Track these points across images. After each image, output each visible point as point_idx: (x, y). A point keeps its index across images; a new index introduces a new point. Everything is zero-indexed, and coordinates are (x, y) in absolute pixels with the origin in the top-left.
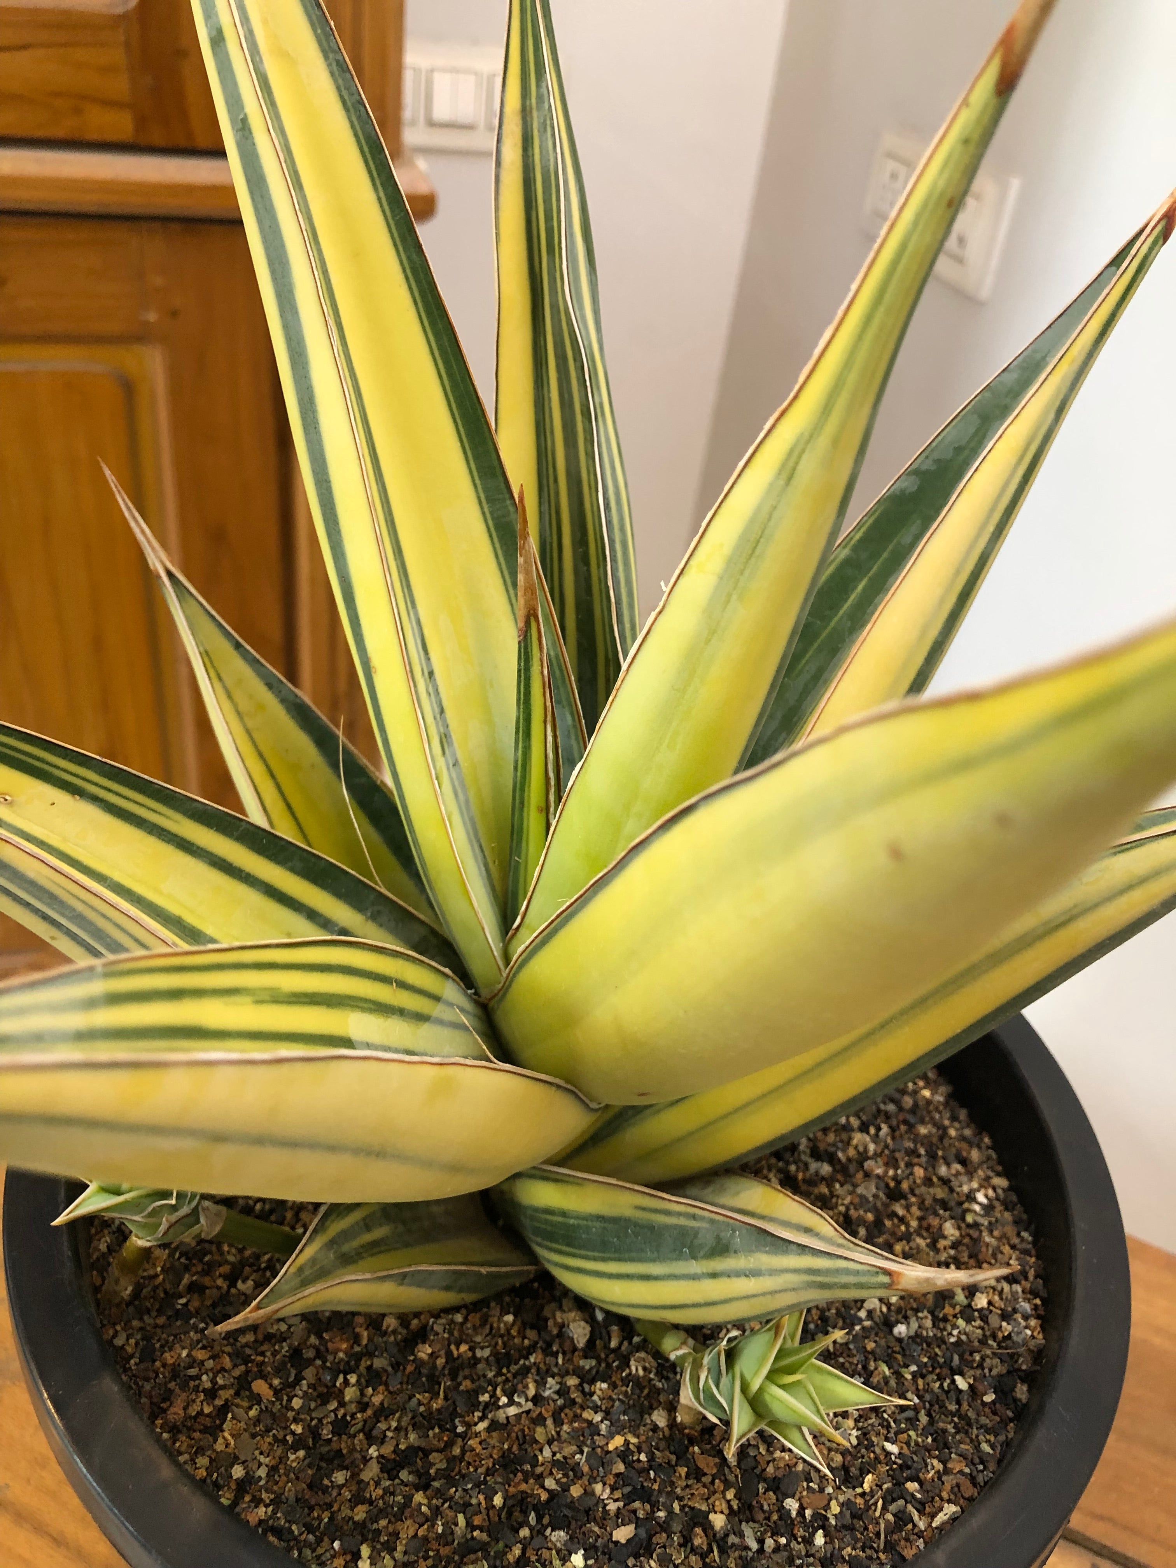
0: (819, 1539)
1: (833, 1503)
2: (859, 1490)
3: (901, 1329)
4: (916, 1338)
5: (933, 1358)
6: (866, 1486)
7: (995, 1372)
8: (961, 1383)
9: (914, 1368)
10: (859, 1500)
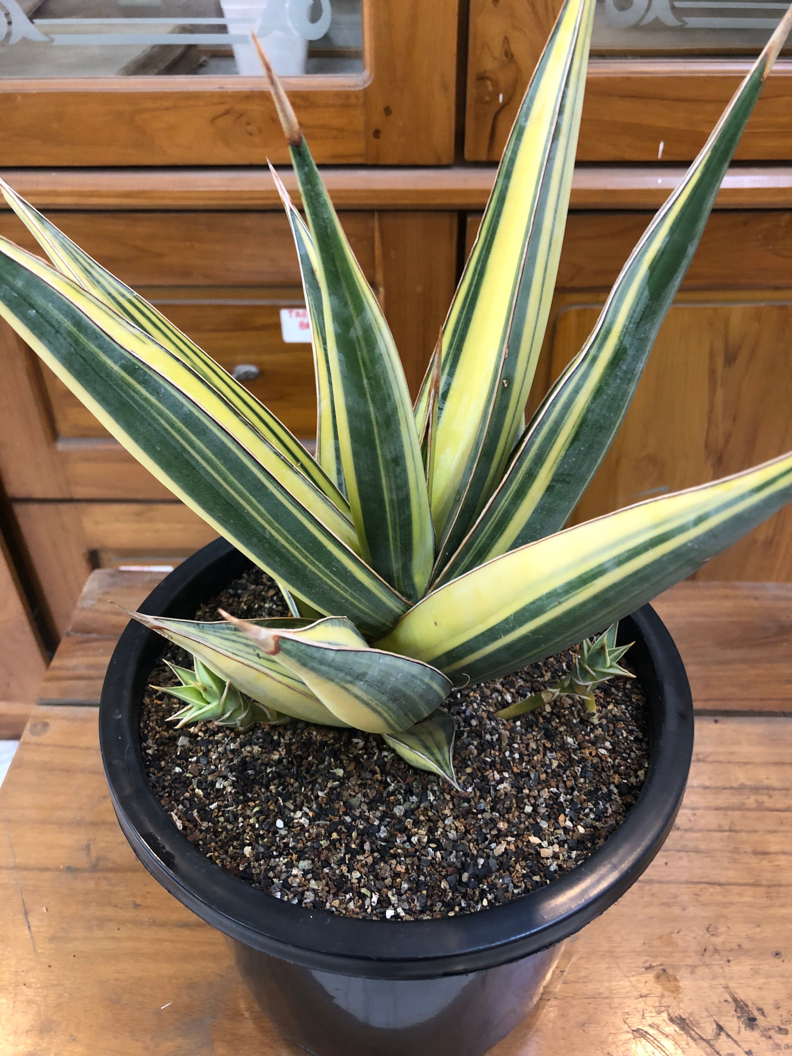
0: (178, 770)
1: (191, 776)
2: (195, 787)
3: (280, 823)
4: (276, 832)
5: (263, 837)
6: (197, 790)
7: (253, 870)
8: (247, 850)
9: (257, 826)
10: (191, 787)
